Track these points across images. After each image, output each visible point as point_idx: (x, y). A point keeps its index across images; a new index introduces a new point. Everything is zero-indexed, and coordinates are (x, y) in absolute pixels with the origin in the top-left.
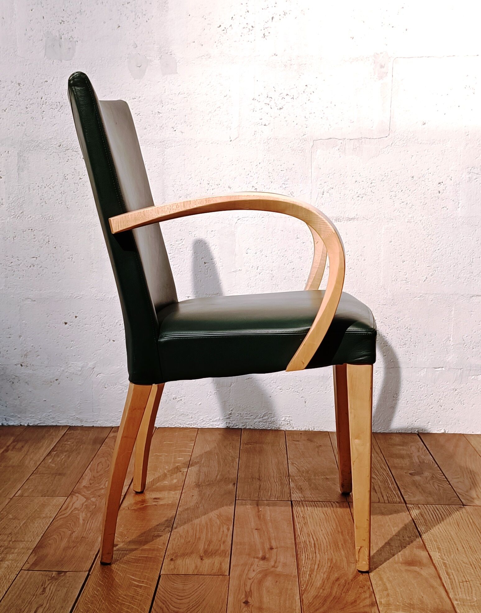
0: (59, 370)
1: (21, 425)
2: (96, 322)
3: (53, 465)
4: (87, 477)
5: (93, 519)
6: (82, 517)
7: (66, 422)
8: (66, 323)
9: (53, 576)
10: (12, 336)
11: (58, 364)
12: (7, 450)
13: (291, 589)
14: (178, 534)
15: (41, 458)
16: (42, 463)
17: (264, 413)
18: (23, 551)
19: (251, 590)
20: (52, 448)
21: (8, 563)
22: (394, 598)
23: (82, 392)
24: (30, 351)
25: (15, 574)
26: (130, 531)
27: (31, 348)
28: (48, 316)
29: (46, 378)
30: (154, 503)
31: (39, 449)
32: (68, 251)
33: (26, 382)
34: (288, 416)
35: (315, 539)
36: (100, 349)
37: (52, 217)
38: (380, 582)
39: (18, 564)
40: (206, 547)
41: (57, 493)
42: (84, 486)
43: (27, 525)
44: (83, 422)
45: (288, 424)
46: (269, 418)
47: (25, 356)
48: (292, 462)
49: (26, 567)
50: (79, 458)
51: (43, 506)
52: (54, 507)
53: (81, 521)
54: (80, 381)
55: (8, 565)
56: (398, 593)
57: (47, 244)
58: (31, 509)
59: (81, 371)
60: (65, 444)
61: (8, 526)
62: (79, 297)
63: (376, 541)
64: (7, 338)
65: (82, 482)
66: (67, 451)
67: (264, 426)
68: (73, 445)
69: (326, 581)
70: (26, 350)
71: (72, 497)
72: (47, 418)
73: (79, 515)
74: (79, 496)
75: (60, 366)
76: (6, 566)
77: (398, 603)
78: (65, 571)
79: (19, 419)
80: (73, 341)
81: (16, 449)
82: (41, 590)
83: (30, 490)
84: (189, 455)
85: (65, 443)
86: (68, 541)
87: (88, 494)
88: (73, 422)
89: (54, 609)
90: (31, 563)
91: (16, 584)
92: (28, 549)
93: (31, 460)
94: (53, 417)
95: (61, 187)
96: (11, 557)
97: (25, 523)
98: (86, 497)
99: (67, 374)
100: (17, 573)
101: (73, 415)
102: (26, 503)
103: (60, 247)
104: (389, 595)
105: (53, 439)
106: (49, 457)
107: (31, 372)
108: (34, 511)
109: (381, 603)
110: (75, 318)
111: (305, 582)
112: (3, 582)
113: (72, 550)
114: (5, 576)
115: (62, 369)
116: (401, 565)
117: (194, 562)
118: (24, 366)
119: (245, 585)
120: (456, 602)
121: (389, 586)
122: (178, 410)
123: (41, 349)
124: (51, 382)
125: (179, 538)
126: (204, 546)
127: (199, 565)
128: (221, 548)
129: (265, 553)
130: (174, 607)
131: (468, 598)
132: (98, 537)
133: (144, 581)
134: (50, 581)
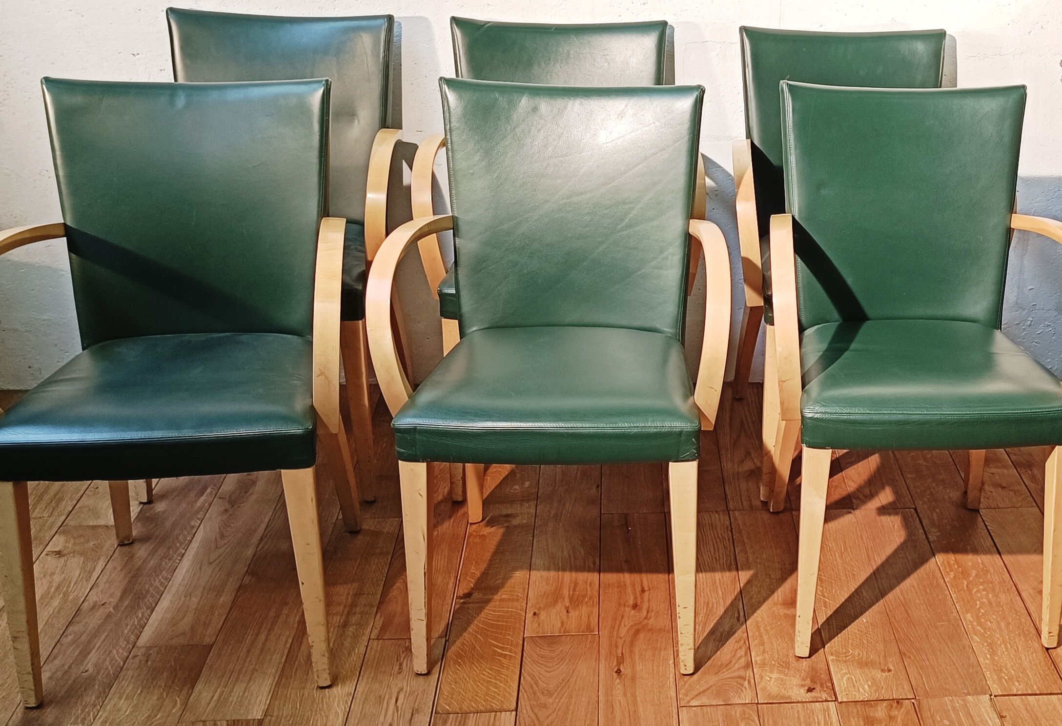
9: (405, 646)
18: (366, 609)
19: (622, 654)
21: (353, 630)
22: (770, 654)
25: (364, 645)
38: (757, 634)
39: (364, 630)
40: (571, 593)
43: (362, 568)
49: (375, 634)
55: (354, 633)
61: (339, 570)
76: (351, 635)
77: (773, 662)
82: (398, 667)
90: (379, 627)
92: (373, 606)
96: (354, 620)
100: (367, 645)
104: (765, 651)
109: (756, 662)
117: (560, 616)
119: (616, 646)
120: (831, 658)
121: (765, 638)
126: (569, 591)
127: (565, 621)
128: (588, 593)
129: (636, 598)
130: (543, 682)
131: (844, 651)
132: (448, 584)
133: (507, 648)
134: (405, 653)
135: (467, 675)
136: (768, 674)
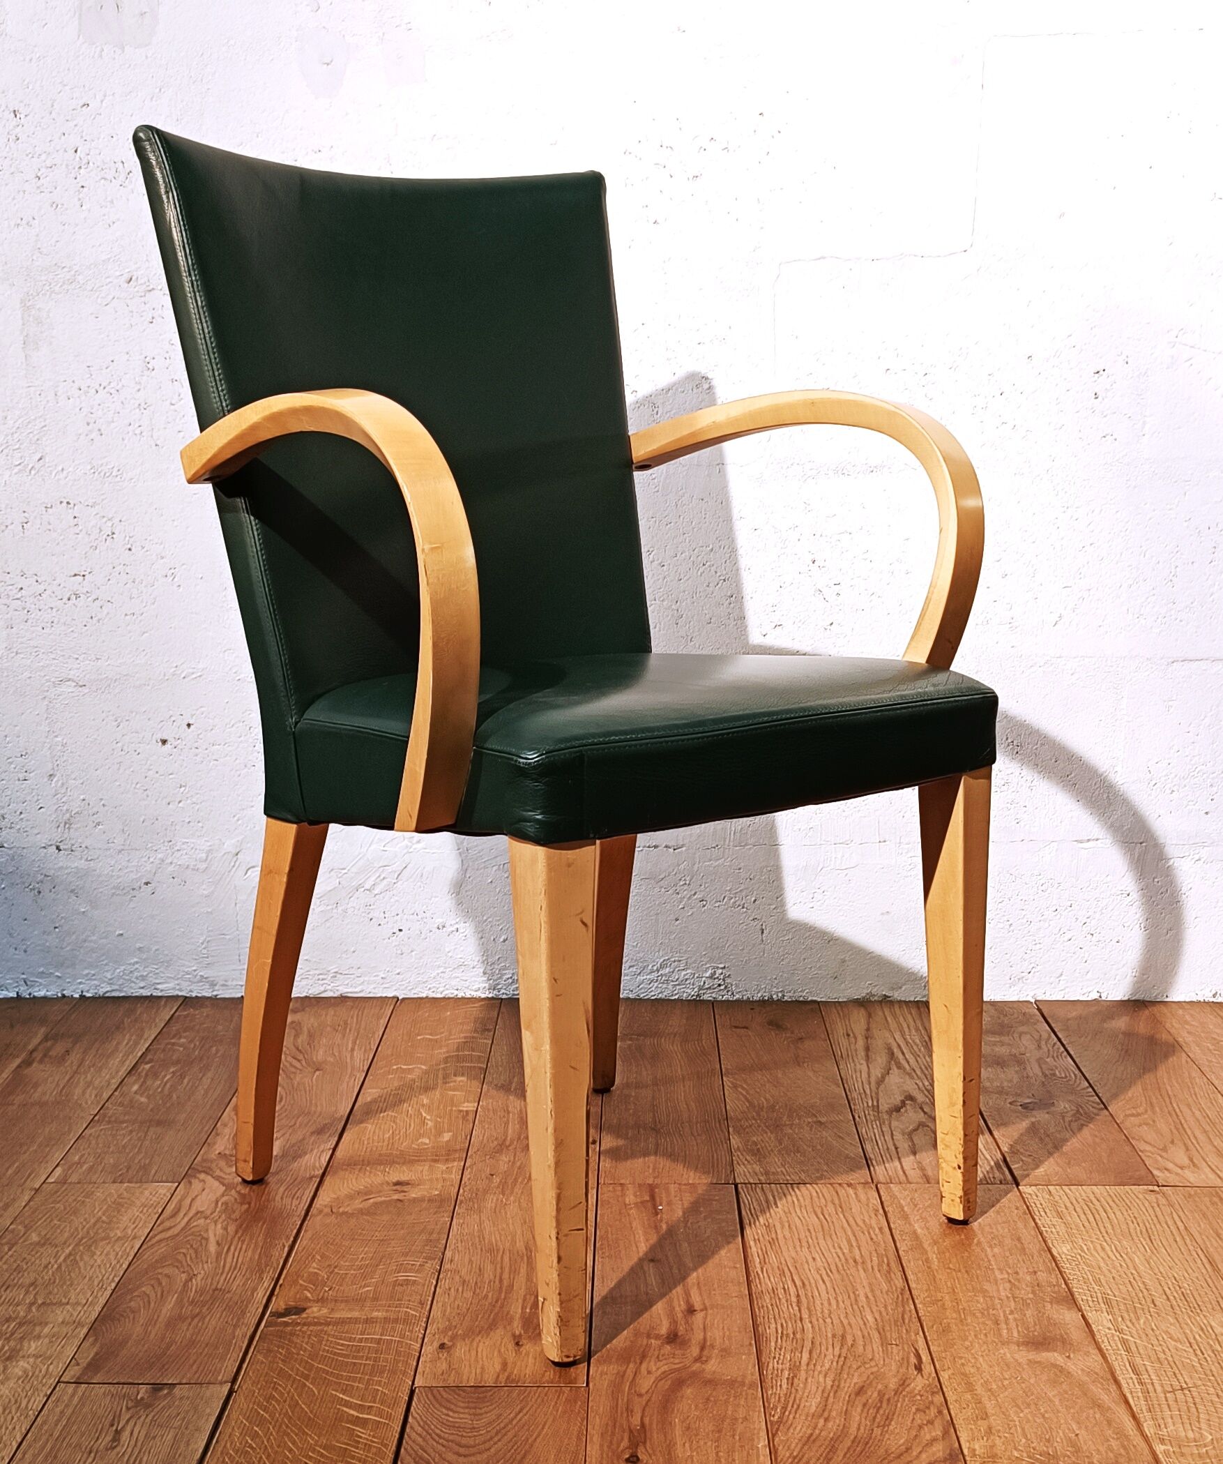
1: (64, 996)
2: (240, 737)
3: (143, 1099)
4: (227, 1131)
5: (243, 1242)
6: (215, 1236)
7: (174, 989)
8: (164, 742)
9: (139, 1398)
10: (31, 775)
11: (150, 845)
12: (27, 1063)
13: (745, 1419)
14: (458, 1277)
15: (114, 1081)
16: (116, 1093)
17: (662, 960)
18: (65, 1330)
19: (643, 1425)
20: (140, 1054)
21: (26, 1365)
22: (1006, 1437)
23: (211, 913)
24: (77, 813)
25: (42, 1395)
26: (336, 1270)
27: (80, 806)
28: (118, 726)
29: (119, 881)
30: (396, 1197)
31: (109, 1057)
32: (162, 558)
33: (72, 891)
34: (722, 966)
35: (798, 1283)
36: (252, 806)
37: (119, 471)
38: (968, 1396)
39: (51, 1367)
40: (528, 1311)
41: (153, 1172)
42: (219, 1153)
43: (75, 1259)
44: (216, 988)
45: (720, 985)
46: (673, 972)
47: (67, 826)
48: (732, 1083)
49: (72, 1373)
50: (206, 1081)
51: (119, 1206)
52: (145, 1211)
53: (213, 1248)
54: (204, 887)
55: (25, 1371)
56: (1016, 1426)
57: (109, 540)
58: (87, 1216)
59: (206, 860)
60: (173, 1044)
61: (27, 1263)
62: (193, 676)
63: (949, 1284)
64: (19, 780)
65: (215, 1144)
66: (178, 1062)
67: (661, 992)
68: (192, 1046)
69: (832, 1395)
70: (67, 810)
71: (190, 1183)
72: (127, 978)
73: (207, 1230)
74: (209, 1179)
75: (154, 849)
76: (20, 1373)
77: (1016, 1454)
78: (170, 1382)
79: (59, 982)
80: (186, 786)
81: (50, 1057)
82: (109, 1438)
83: (85, 1167)
84: (480, 1068)
85: (173, 1041)
86: (180, 1302)
87: (229, 1174)
88: (193, 987)
90: (83, 1363)
91: (45, 1422)
92: (80, 1324)
93: (88, 1086)
94: (142, 976)
96: (33, 1348)
97: (70, 1254)
98: (226, 1182)
99: (171, 868)
100: (48, 1393)
101: (190, 969)
102: (75, 1200)
103: (143, 548)
104: (993, 1431)
105: (142, 1029)
106: (132, 1079)
107: (82, 864)
108: (93, 1221)
109: (973, 1452)
110: (186, 727)
111: (779, 1398)
112: (13, 1418)
113: (190, 1324)
114: (16, 1402)
115: (160, 856)
116: (1016, 1348)
117: (499, 1351)
118: (65, 850)
119: (629, 1411)
120: (1163, 1448)
121: (990, 1406)
122: (450, 954)
123: (107, 808)
124: (133, 889)
125: (460, 1289)
126: (523, 1308)
127: (510, 1360)
129: (674, 1323)
132: (254, 1290)
133: (372, 1407)
134: (131, 1411)
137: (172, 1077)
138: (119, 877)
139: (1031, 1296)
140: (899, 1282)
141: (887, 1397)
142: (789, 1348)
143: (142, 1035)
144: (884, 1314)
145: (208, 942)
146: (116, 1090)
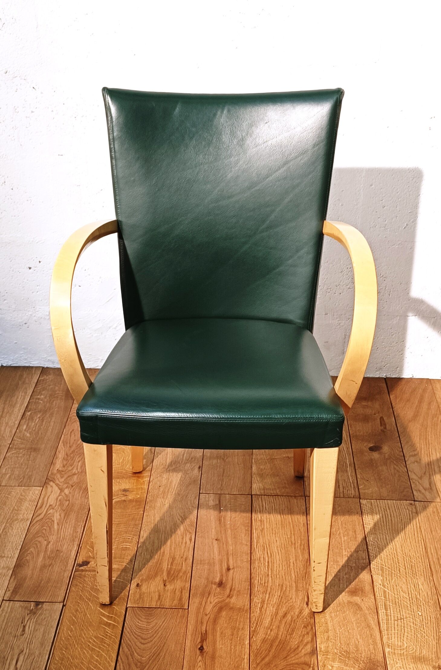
0: (27, 314)
3: (28, 435)
4: (60, 455)
5: (67, 524)
6: (57, 519)
7: (38, 364)
8: (30, 268)
9: (31, 609)
11: (26, 309)
13: (242, 629)
15: (16, 422)
16: (18, 431)
18: (4, 572)
19: (206, 631)
20: (26, 405)
22: (333, 642)
28: (11, 261)
29: (15, 322)
30: (123, 498)
31: (14, 407)
32: (26, 193)
35: (269, 556)
37: (6, 156)
40: (169, 567)
41: (33, 480)
42: (58, 470)
43: (6, 531)
44: (55, 364)
49: (8, 595)
50: (52, 423)
51: (20, 501)
52: (30, 504)
53: (56, 526)
54: (48, 325)
56: (337, 636)
57: (3, 185)
58: (9, 506)
60: (39, 399)
62: (41, 242)
65: (56, 463)
66: (41, 411)
68: (46, 400)
69: (274, 617)
71: (47, 487)
72: (19, 359)
73: (54, 517)
74: (54, 485)
75: (28, 310)
77: (335, 651)
78: (42, 601)
80: (39, 286)
82: (21, 629)
85: (39, 397)
86: (44, 557)
87: (61, 482)
88: (45, 363)
89: (33, 657)
90: (11, 589)
92: (8, 569)
93: (7, 426)
94: (25, 359)
95: (12, 121)
97: (4, 528)
98: (60, 487)
99: (35, 318)
101: (44, 357)
103: (18, 188)
104: (329, 639)
105: (26, 389)
106: (24, 421)
108: (12, 509)
109: (320, 649)
110: (39, 263)
111: (255, 619)
113: (48, 569)
115: (30, 313)
117: (158, 589)
119: (202, 623)
120: (388, 650)
123: (8, 294)
124: (20, 326)
126: (168, 565)
127: (161, 594)
128: (183, 568)
129: (222, 575)
130: (137, 654)
131: (399, 644)
132: (71, 551)
133: (112, 617)
134: (29, 615)
135: (76, 641)
136: (330, 662)
137: (39, 420)
138: (14, 321)
139: (354, 565)
140: (306, 556)
141: (294, 619)
142: (262, 591)
143: (27, 393)
144: (299, 573)
145: (51, 346)
146: (17, 429)
